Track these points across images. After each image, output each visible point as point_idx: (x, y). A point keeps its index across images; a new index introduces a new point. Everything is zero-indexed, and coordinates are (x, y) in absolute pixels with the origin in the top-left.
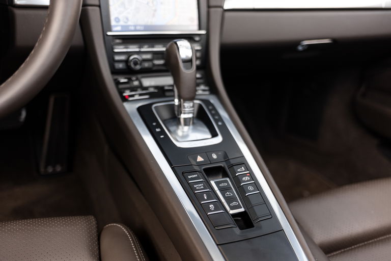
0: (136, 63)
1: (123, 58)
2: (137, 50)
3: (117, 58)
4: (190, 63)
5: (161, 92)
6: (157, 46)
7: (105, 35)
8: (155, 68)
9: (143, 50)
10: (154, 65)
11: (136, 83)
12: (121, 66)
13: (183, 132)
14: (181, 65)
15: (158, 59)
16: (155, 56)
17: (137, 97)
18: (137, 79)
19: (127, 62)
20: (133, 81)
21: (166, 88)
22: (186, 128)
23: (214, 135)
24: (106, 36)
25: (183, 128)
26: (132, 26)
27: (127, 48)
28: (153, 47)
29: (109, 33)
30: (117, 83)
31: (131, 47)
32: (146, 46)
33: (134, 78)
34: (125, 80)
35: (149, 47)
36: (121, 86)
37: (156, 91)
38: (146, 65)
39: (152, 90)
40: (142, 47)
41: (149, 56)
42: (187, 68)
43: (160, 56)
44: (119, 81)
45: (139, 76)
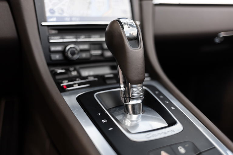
0: (73, 53)
1: (59, 48)
2: (74, 40)
3: (53, 49)
4: (137, 41)
5: (101, 80)
6: (93, 36)
7: (39, 25)
8: (92, 59)
9: (79, 40)
10: (91, 55)
11: (74, 73)
12: (57, 57)
13: (132, 121)
14: (127, 43)
15: (95, 49)
16: (92, 46)
17: (76, 87)
18: (75, 70)
19: (63, 52)
20: (71, 71)
21: (107, 76)
22: (135, 117)
23: (171, 123)
24: (40, 27)
25: (131, 117)
26: (67, 17)
27: (63, 38)
28: (90, 37)
29: (43, 24)
30: (54, 74)
31: (67, 37)
32: (83, 37)
33: (72, 69)
34: (63, 71)
35: (86, 38)
36: (58, 77)
37: (96, 79)
38: (84, 55)
39: (91, 79)
40: (79, 38)
41: (86, 47)
42: (134, 47)
43: (97, 46)
44: (56, 72)
45: (78, 67)
